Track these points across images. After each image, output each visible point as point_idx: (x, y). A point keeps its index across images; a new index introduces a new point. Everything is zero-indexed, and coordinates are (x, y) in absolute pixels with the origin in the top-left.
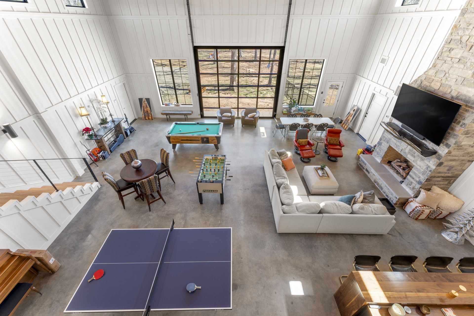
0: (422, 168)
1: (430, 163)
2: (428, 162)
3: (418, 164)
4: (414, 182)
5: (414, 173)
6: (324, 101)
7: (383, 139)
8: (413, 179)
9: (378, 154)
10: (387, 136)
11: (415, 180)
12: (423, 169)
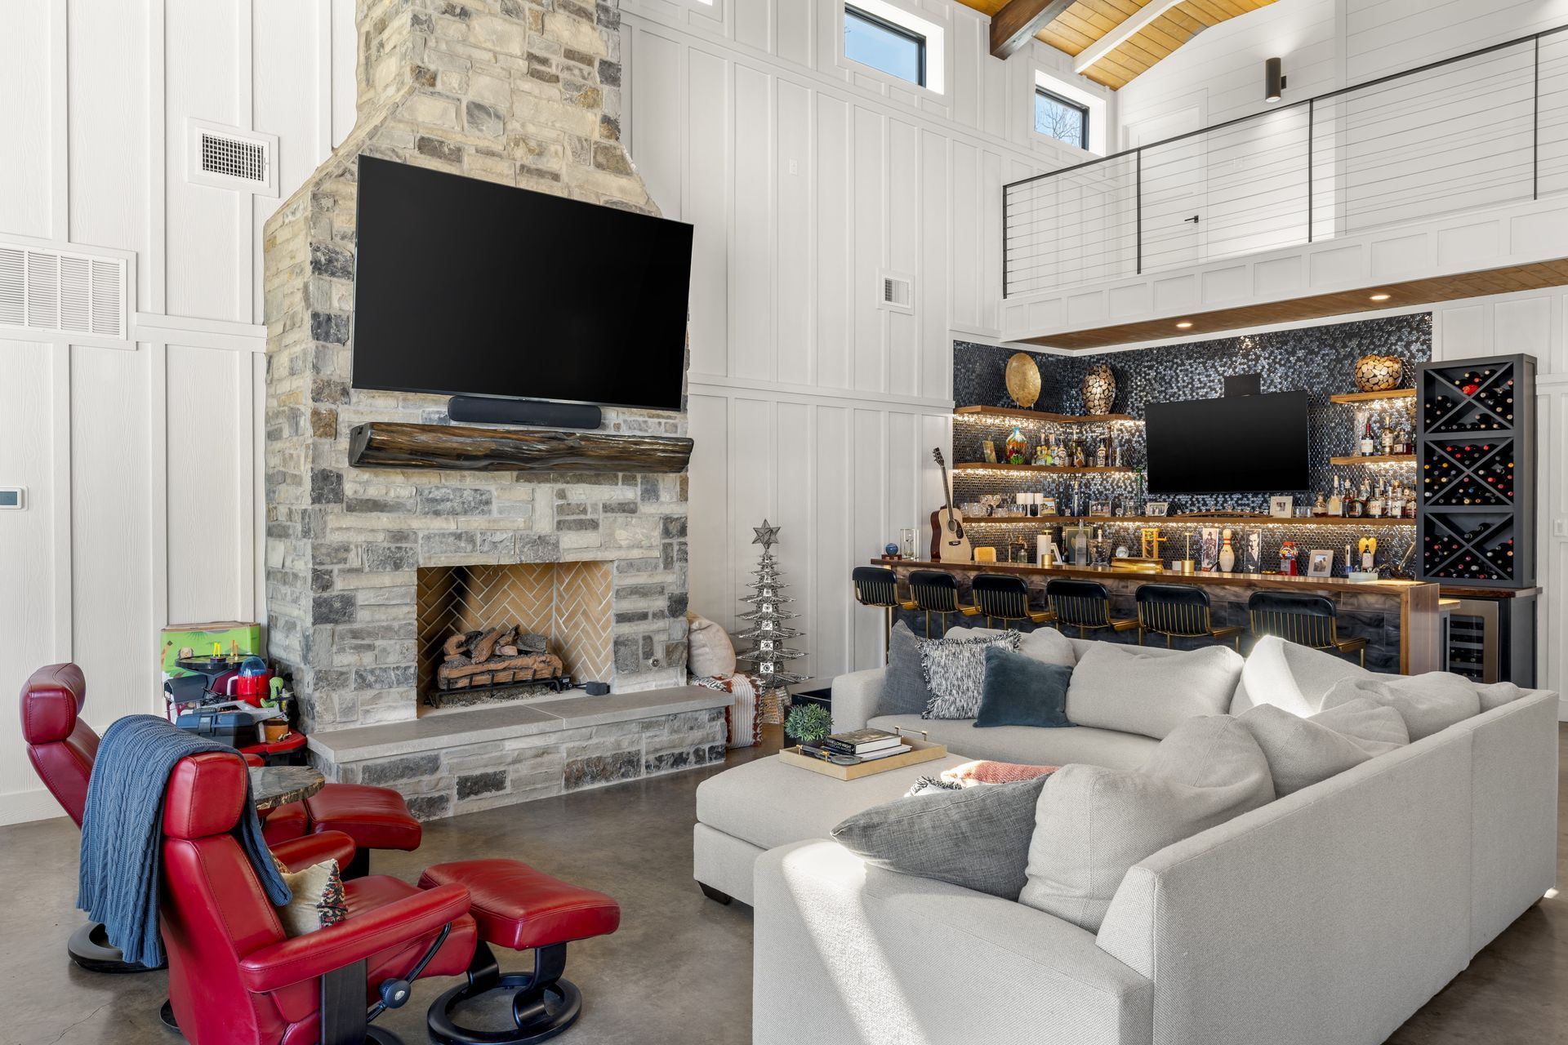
0: (650, 547)
1: (662, 503)
2: (655, 506)
3: (624, 543)
4: (661, 624)
5: (636, 593)
8: (644, 616)
9: (370, 686)
10: (360, 530)
11: (655, 615)
12: (654, 544)
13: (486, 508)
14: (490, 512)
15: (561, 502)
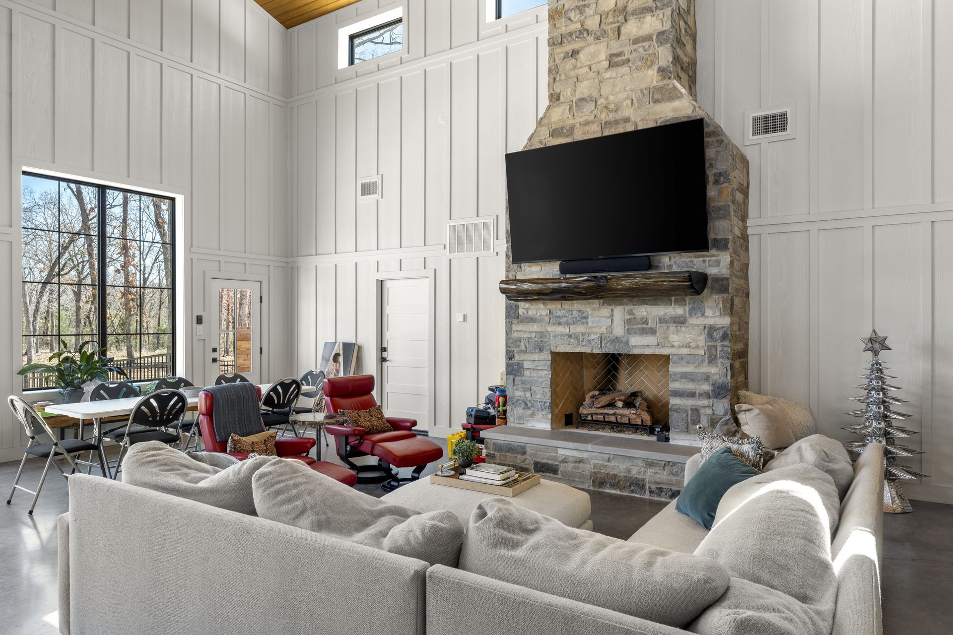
0: (697, 347)
1: (707, 317)
2: (701, 319)
3: (676, 344)
4: (705, 402)
5: (685, 378)
6: (215, 355)
7: (516, 349)
8: (692, 395)
9: (529, 408)
10: (525, 332)
11: (700, 395)
12: (700, 345)
13: (584, 321)
14: (587, 323)
15: (630, 317)
